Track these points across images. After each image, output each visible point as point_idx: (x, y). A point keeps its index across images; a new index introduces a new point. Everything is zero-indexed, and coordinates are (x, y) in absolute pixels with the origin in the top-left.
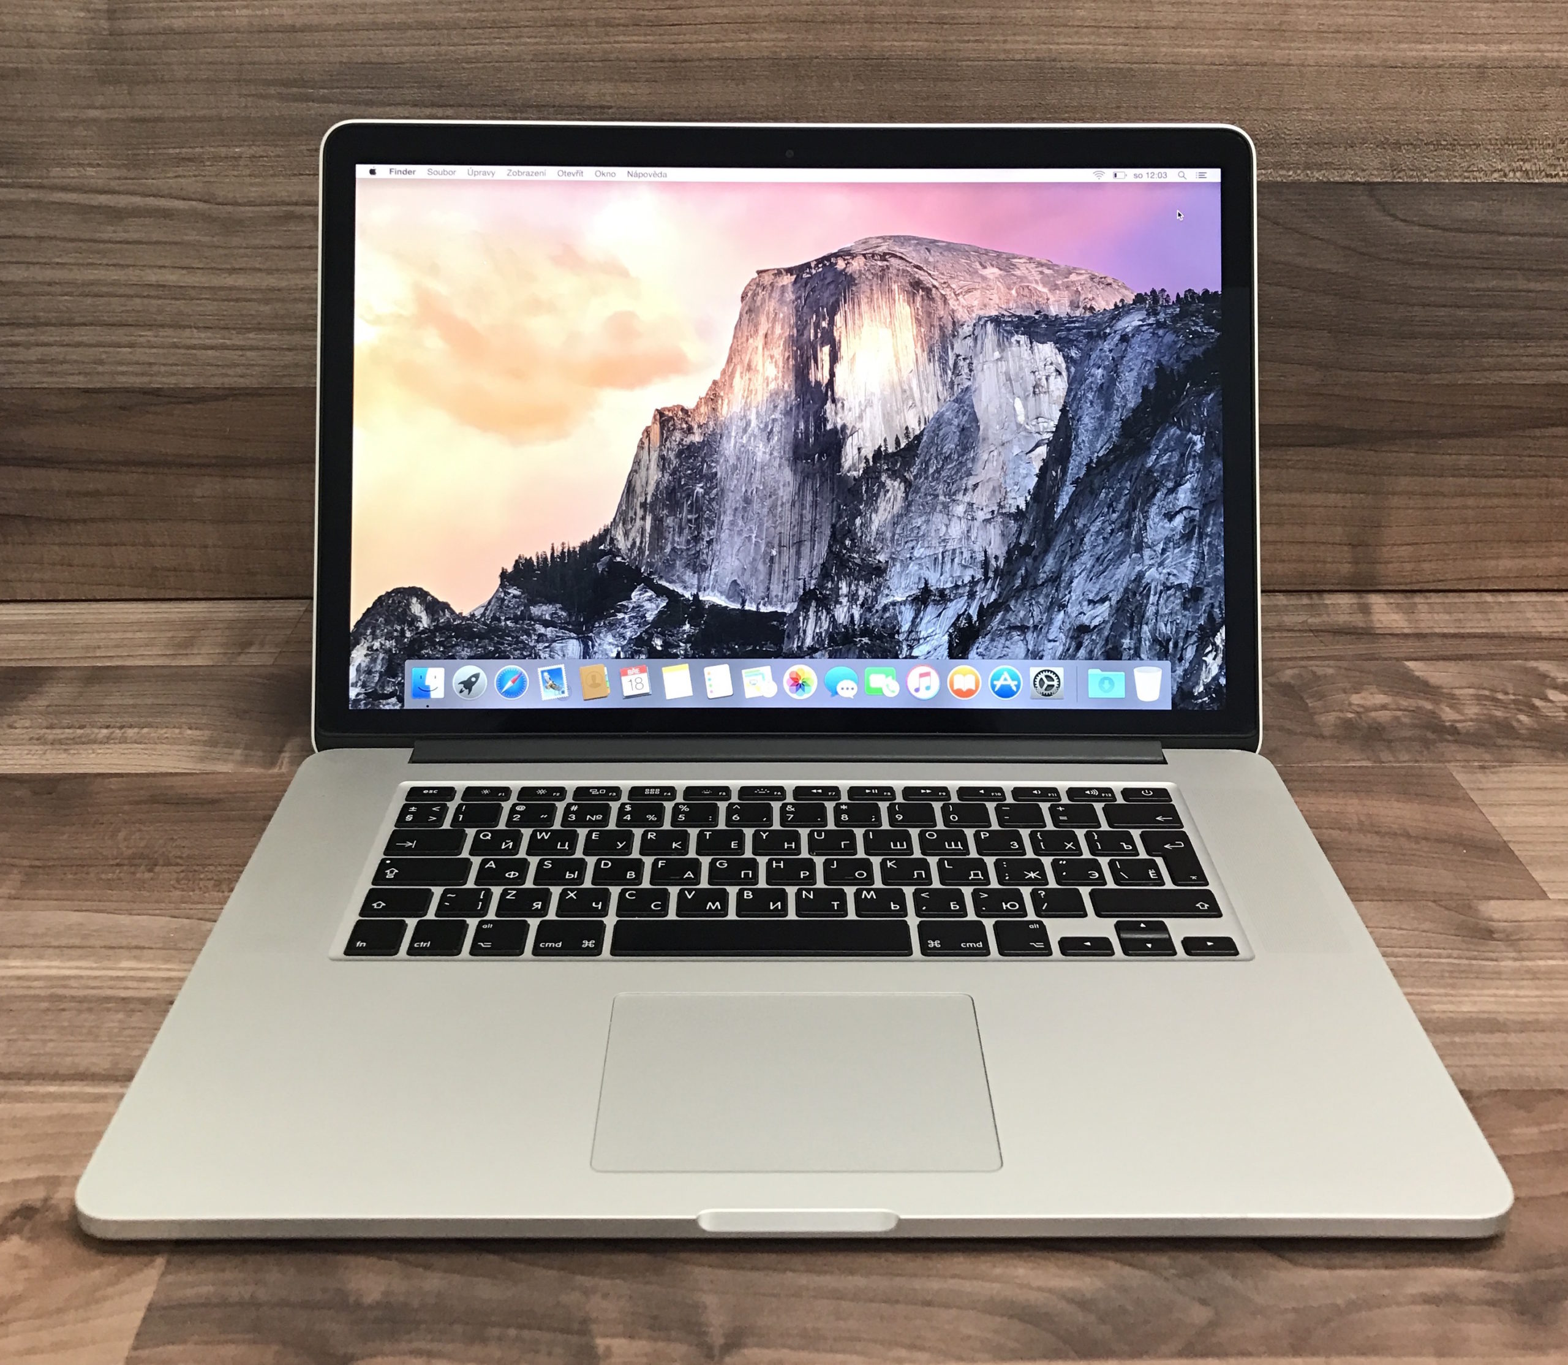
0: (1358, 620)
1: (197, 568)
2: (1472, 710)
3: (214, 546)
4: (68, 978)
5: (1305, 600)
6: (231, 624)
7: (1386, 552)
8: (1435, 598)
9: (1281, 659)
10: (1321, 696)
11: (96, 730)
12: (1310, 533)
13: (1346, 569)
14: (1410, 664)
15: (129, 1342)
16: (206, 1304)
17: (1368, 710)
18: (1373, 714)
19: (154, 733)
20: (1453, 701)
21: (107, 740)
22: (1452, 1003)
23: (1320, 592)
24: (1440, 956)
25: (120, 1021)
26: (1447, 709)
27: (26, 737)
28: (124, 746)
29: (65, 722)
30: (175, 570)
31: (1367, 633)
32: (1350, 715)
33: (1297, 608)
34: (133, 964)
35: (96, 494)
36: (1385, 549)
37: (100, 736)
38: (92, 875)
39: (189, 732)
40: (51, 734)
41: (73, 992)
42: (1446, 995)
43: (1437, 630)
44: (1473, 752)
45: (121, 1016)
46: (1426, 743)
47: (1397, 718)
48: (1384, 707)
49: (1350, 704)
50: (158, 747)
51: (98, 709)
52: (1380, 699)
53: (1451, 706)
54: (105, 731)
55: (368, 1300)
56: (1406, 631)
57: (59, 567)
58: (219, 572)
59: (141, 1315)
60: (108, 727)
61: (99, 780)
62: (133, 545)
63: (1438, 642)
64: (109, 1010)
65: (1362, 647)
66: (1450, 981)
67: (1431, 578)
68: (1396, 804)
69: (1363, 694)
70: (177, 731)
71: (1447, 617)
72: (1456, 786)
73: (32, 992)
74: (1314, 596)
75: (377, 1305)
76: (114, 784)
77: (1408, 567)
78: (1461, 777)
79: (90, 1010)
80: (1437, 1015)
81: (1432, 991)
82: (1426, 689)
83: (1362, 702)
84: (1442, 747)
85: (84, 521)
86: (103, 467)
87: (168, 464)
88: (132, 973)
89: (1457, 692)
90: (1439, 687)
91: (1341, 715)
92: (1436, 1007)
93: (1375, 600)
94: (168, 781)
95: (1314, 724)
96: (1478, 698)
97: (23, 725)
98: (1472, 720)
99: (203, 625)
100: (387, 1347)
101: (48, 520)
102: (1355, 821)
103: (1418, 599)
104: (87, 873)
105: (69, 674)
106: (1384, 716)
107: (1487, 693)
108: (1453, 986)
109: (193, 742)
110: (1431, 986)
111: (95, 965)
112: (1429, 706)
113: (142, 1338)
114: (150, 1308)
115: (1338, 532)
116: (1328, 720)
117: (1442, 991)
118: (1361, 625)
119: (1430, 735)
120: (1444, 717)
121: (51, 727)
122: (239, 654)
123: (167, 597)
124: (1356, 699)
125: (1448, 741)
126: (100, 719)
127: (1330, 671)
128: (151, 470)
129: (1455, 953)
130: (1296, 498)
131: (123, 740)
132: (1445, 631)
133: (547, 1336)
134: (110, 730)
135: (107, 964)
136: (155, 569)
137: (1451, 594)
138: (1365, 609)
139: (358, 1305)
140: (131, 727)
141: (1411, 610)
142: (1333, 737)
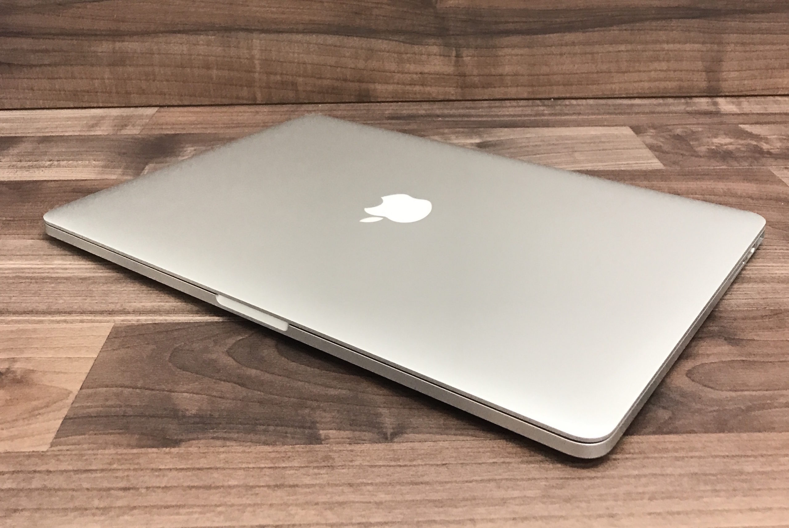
0: (712, 108)
1: (100, 91)
2: (779, 145)
3: (108, 79)
4: (25, 268)
5: (683, 100)
6: (116, 118)
7: (724, 75)
8: (752, 99)
9: (674, 125)
10: (697, 139)
11: (44, 162)
12: (685, 65)
13: (704, 85)
14: (741, 126)
15: (53, 435)
16: (98, 416)
17: (722, 145)
18: (725, 147)
19: (75, 163)
20: (767, 140)
21: (50, 166)
22: (786, 270)
23: (691, 97)
24: (776, 250)
25: (53, 287)
26: (765, 144)
27: (7, 166)
28: (59, 168)
29: (27, 159)
30: (88, 92)
31: (717, 113)
32: (714, 147)
33: (679, 104)
34: (60, 262)
35: (46, 51)
36: (725, 73)
37: (46, 165)
38: (39, 224)
39: (94, 162)
40: (19, 164)
41: (27, 275)
42: (782, 266)
43: (755, 112)
44: (781, 162)
45: (53, 285)
46: (756, 159)
47: (739, 149)
48: (731, 144)
49: (713, 143)
50: (78, 168)
51: (45, 153)
52: (728, 140)
53: (767, 143)
54: (49, 163)
55: (188, 414)
56: (739, 113)
57: (27, 91)
58: (111, 92)
59: (60, 421)
60: (50, 161)
61: (45, 183)
62: (66, 79)
63: (755, 117)
64: (47, 282)
65: (716, 120)
66: (783, 260)
67: (748, 89)
68: (742, 184)
69: (719, 138)
70: (87, 162)
71: (759, 106)
72: (773, 175)
73: (4, 275)
74: (688, 99)
75: (195, 416)
76: (52, 185)
77: (737, 82)
78: (775, 173)
79: (36, 283)
80: (778, 275)
81: (774, 264)
82: (751, 135)
83: (719, 142)
84: (764, 160)
85: (41, 66)
86: (50, 37)
87: (83, 35)
88: (60, 266)
89: (768, 137)
90: (759, 135)
91: (708, 147)
92: (777, 272)
93: (720, 100)
94: (82, 183)
95: (695, 151)
96: (781, 140)
97: (6, 161)
98: (778, 148)
99: (103, 118)
100: (200, 436)
101: (21, 65)
102: (722, 191)
103: (742, 99)
104: (38, 223)
105: (30, 139)
106: (731, 147)
107: (784, 137)
108: (785, 262)
109: (95, 167)
110: (774, 263)
111: (39, 263)
112: (755, 143)
113: (61, 433)
114: (66, 419)
115: (700, 65)
116: (703, 149)
117: (779, 264)
118: (714, 110)
119: (757, 155)
120: (764, 148)
121: (21, 161)
122: (121, 130)
123: (84, 106)
124: (715, 140)
125: (767, 157)
126: (46, 158)
127: (700, 129)
128: (75, 38)
129: (785, 248)
130: (678, 46)
131: (59, 166)
132: (758, 112)
133: (290, 430)
134: (51, 162)
135: (47, 262)
136: (77, 91)
137: (758, 97)
138: (716, 104)
139: (184, 416)
140: (63, 160)
141: (739, 104)
142: (704, 157)
